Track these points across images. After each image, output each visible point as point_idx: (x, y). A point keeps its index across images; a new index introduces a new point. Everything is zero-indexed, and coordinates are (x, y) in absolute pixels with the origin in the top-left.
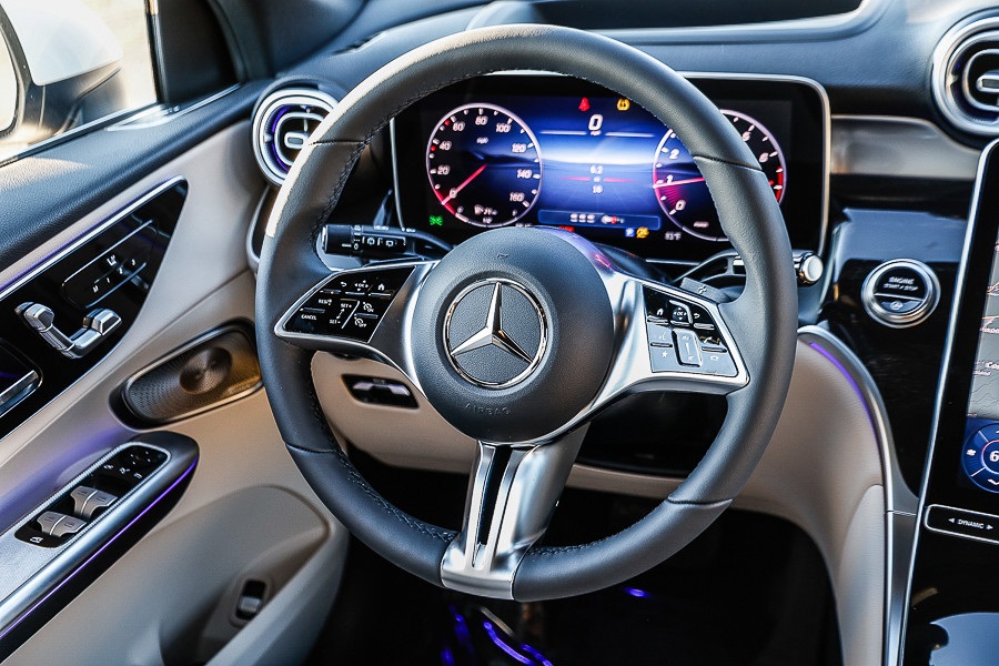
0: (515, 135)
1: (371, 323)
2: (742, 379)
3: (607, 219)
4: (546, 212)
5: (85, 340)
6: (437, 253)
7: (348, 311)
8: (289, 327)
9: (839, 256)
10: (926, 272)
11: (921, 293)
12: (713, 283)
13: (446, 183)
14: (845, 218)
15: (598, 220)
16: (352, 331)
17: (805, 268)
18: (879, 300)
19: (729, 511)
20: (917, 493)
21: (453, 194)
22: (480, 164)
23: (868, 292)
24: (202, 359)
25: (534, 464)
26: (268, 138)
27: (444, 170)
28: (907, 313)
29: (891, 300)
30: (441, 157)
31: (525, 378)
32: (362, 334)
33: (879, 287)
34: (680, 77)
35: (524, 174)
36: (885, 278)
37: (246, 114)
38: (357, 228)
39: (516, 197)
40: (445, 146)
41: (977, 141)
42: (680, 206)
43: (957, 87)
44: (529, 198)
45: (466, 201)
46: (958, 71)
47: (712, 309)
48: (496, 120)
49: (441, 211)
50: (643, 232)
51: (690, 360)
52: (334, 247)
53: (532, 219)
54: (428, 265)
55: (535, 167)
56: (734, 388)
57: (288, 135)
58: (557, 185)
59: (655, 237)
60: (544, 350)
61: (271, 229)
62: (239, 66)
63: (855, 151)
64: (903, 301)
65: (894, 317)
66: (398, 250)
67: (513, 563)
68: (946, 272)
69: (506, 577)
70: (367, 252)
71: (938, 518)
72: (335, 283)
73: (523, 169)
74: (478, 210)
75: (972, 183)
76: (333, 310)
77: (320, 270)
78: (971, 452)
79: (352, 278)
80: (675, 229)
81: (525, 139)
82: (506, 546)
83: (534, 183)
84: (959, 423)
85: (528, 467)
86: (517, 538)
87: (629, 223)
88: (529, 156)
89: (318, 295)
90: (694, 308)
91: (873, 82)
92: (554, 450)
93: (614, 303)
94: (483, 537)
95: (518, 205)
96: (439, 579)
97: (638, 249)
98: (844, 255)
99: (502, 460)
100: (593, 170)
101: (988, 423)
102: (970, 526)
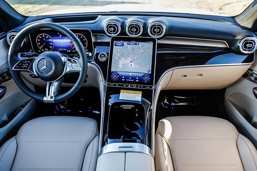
0: (49, 38)
1: (28, 67)
3: (64, 49)
4: (56, 49)
7: (24, 65)
8: (15, 68)
10: (106, 54)
11: (105, 57)
14: (96, 48)
15: (63, 50)
16: (25, 68)
17: (89, 54)
18: (100, 58)
19: (82, 87)
20: (106, 82)
21: (41, 47)
22: (44, 42)
24: (5, 74)
25: (55, 84)
26: (10, 40)
27: (39, 44)
28: (103, 59)
29: (102, 58)
30: (38, 42)
32: (27, 69)
33: (100, 56)
34: (68, 29)
35: (52, 44)
36: (101, 55)
37: (6, 36)
38: (25, 53)
39: (50, 47)
40: (39, 40)
41: (110, 37)
42: (74, 47)
43: (107, 30)
44: (53, 47)
45: (43, 48)
46: (107, 28)
47: (76, 61)
48: (46, 36)
49: (40, 50)
51: (74, 68)
52: (22, 56)
53: (53, 50)
54: (36, 57)
55: (53, 43)
56: (80, 71)
58: (57, 45)
59: (71, 51)
60: (53, 68)
61: (9, 54)
62: (4, 29)
63: (97, 38)
66: (33, 56)
67: (53, 97)
68: (108, 54)
69: (53, 99)
70: (27, 56)
71: (108, 84)
72: (21, 62)
74: (45, 49)
75: (110, 42)
76: (22, 65)
77: (19, 59)
78: (112, 76)
79: (24, 60)
80: (74, 50)
81: (50, 39)
82: (52, 95)
83: (53, 45)
84: (110, 73)
86: (54, 94)
87: (68, 50)
88: (52, 41)
89: (19, 63)
90: (74, 61)
92: (58, 82)
93: (63, 61)
94: (49, 95)
95: (51, 48)
96: (43, 101)
97: (69, 53)
98: (96, 52)
99: (50, 84)
101: (113, 72)
102: (112, 85)
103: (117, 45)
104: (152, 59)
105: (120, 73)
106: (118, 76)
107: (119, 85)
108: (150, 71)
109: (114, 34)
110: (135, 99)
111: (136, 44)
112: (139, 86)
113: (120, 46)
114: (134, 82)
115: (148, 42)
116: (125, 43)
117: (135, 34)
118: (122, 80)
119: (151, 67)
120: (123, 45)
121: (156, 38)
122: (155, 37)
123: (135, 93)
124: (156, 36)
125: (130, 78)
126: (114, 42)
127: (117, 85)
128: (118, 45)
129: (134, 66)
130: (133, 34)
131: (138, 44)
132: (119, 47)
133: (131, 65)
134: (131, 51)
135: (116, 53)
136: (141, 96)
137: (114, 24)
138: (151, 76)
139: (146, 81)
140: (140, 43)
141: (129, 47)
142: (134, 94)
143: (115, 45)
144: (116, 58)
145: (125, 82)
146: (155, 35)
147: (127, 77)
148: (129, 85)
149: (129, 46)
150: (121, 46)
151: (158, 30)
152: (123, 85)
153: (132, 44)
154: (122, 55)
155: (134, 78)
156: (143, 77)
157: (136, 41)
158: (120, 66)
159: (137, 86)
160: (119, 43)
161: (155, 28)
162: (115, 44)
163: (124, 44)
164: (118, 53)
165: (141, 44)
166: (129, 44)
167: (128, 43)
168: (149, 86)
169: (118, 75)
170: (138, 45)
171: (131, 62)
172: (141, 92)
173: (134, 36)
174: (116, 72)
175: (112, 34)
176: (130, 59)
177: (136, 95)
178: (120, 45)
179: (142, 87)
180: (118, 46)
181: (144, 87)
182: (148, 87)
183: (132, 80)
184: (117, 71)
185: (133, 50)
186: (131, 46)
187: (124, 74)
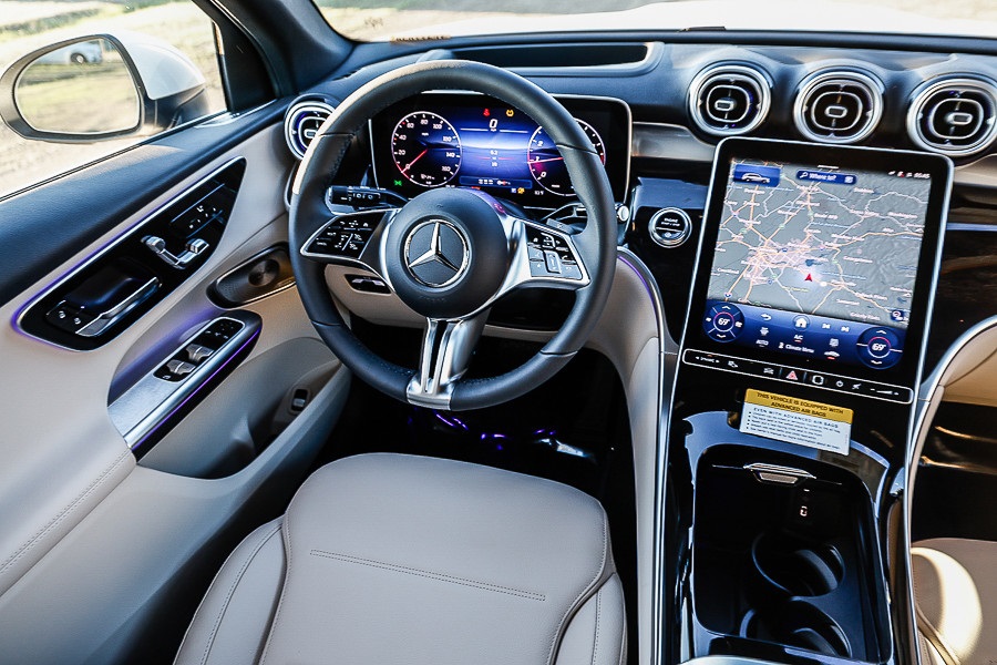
0: (445, 131)
1: (360, 247)
2: (585, 280)
3: (500, 183)
4: (464, 178)
5: (187, 258)
6: (400, 204)
7: (346, 239)
8: (309, 250)
9: (635, 204)
10: (684, 215)
11: (681, 228)
12: (565, 222)
13: (404, 160)
14: (639, 183)
15: (495, 183)
16: (349, 252)
17: (619, 213)
18: (658, 232)
19: (576, 358)
20: (678, 343)
21: (408, 167)
22: (423, 148)
23: (652, 226)
24: (262, 267)
25: (460, 330)
26: (294, 132)
27: (402, 152)
28: (672, 240)
29: (666, 231)
30: (400, 144)
31: (456, 280)
32: (355, 254)
33: (658, 224)
35: (452, 155)
36: (662, 219)
37: (281, 117)
38: (350, 188)
39: (445, 169)
40: (403, 137)
41: (713, 140)
42: (544, 174)
43: (703, 107)
44: (453, 169)
45: (415, 171)
46: (703, 98)
47: (567, 238)
48: (433, 121)
49: (401, 177)
50: (521, 190)
51: (554, 269)
52: (336, 199)
53: (456, 182)
54: (394, 211)
55: (457, 151)
56: (581, 286)
57: (306, 131)
58: (470, 161)
59: (529, 193)
60: (466, 263)
61: (296, 190)
62: (276, 87)
63: (644, 145)
64: (671, 232)
65: (667, 242)
66: (375, 202)
67: (450, 389)
68: (695, 215)
69: (447, 397)
70: (356, 203)
71: (690, 357)
72: (337, 222)
73: (450, 152)
74: (423, 176)
75: (712, 163)
76: (337, 239)
77: (328, 214)
78: (709, 319)
79: (347, 219)
80: (541, 189)
81: (450, 134)
82: (445, 380)
83: (457, 160)
84: (703, 304)
85: (457, 333)
86: (452, 374)
87: (514, 185)
88: (453, 144)
89: (327, 230)
90: (556, 238)
91: (656, 102)
92: (471, 323)
93: (508, 234)
94: (431, 375)
95: (447, 174)
96: (406, 398)
97: (519, 201)
98: (639, 203)
99: (441, 328)
100: (492, 152)
101: (718, 302)
102: (708, 360)
103: (745, 181)
104: (916, 259)
105: (748, 311)
106: (739, 324)
107: (742, 366)
108: (902, 314)
109: (730, 126)
110: (819, 439)
111: (840, 180)
112: (840, 384)
113: (761, 183)
114: (819, 362)
115: (905, 174)
116: (787, 173)
117: (838, 134)
118: (758, 342)
119: (909, 294)
120: (775, 182)
121: (953, 158)
122: (947, 151)
123: (819, 410)
124: (949, 145)
125: (798, 338)
126: (734, 163)
127: (731, 363)
128: (751, 181)
129: (824, 284)
130: (827, 133)
131: (849, 180)
132: (756, 191)
133: (809, 278)
134: (810, 214)
135: (736, 213)
136: (846, 428)
137: (737, 83)
138: (910, 338)
139: (877, 360)
140: (862, 177)
141: (802, 194)
142: (813, 418)
143: (735, 180)
144: (737, 238)
145: (771, 354)
146: (942, 141)
147: (781, 333)
148: (789, 371)
149: (805, 189)
150: (766, 184)
151: (965, 119)
152: (759, 369)
153: (821, 180)
154: (767, 227)
155: (817, 340)
156: (862, 338)
157: (842, 167)
158: (754, 278)
159: (830, 382)
160: (757, 169)
161: (949, 108)
162: (736, 173)
163: (783, 176)
164: (745, 214)
165: (867, 183)
166: (807, 178)
167: (800, 173)
168: (894, 390)
169: (741, 318)
170: (850, 187)
171: (809, 263)
172: (849, 412)
173: (832, 141)
174: (728, 303)
175: (721, 125)
176: (802, 249)
177: (823, 421)
178: (760, 179)
179: (856, 386)
180: (751, 186)
181: (865, 388)
182: (886, 393)
183: (805, 350)
184: (735, 298)
185: (824, 206)
186: (816, 188)
187: (767, 315)
